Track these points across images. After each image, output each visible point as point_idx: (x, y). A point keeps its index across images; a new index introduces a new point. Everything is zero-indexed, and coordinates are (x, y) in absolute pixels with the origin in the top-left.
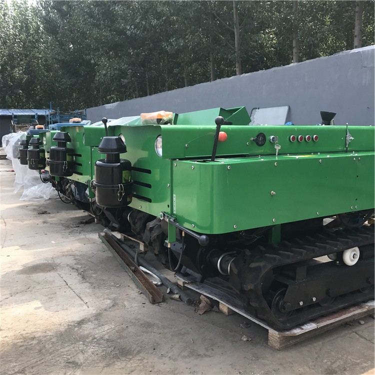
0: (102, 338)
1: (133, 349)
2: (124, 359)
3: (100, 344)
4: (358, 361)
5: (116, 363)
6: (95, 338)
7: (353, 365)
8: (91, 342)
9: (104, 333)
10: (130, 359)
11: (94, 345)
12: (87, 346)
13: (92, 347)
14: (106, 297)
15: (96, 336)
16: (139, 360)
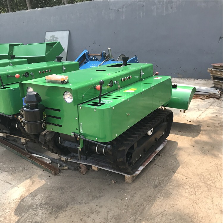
0: (41, 204)
1: (63, 205)
2: (62, 211)
3: (42, 207)
4: (163, 178)
5: (60, 215)
6: (37, 205)
7: (162, 181)
8: (37, 208)
9: (40, 200)
10: (65, 210)
11: (40, 209)
12: (36, 211)
13: (40, 211)
15: (37, 203)
16: (70, 209)
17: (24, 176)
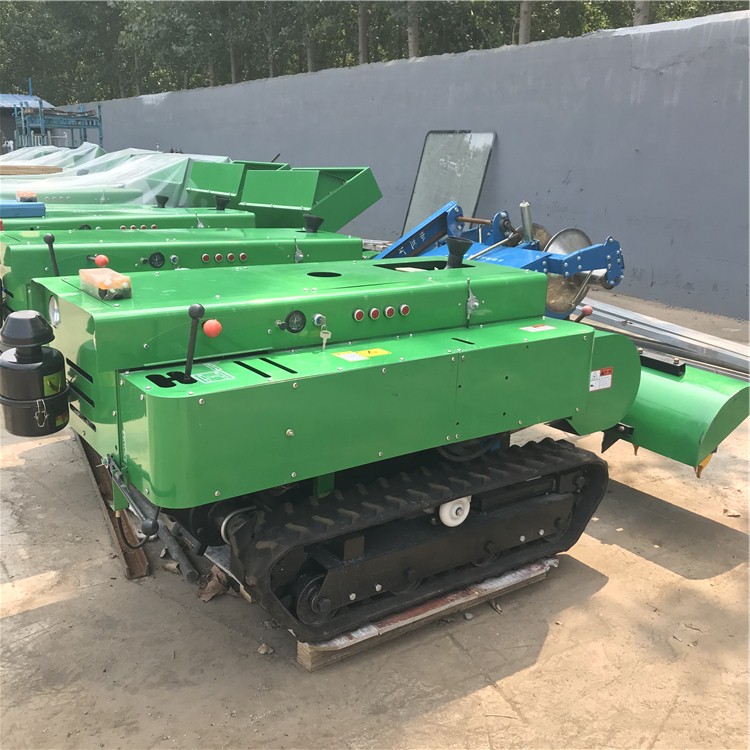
0: (21, 649)
1: (68, 672)
2: (47, 691)
3: (14, 662)
4: (430, 690)
5: (33, 698)
6: (9, 650)
7: (419, 696)
9: (27, 639)
10: (59, 691)
11: (4, 663)
14: (51, 563)
15: (12, 646)
16: (73, 692)
17: (54, 560)
